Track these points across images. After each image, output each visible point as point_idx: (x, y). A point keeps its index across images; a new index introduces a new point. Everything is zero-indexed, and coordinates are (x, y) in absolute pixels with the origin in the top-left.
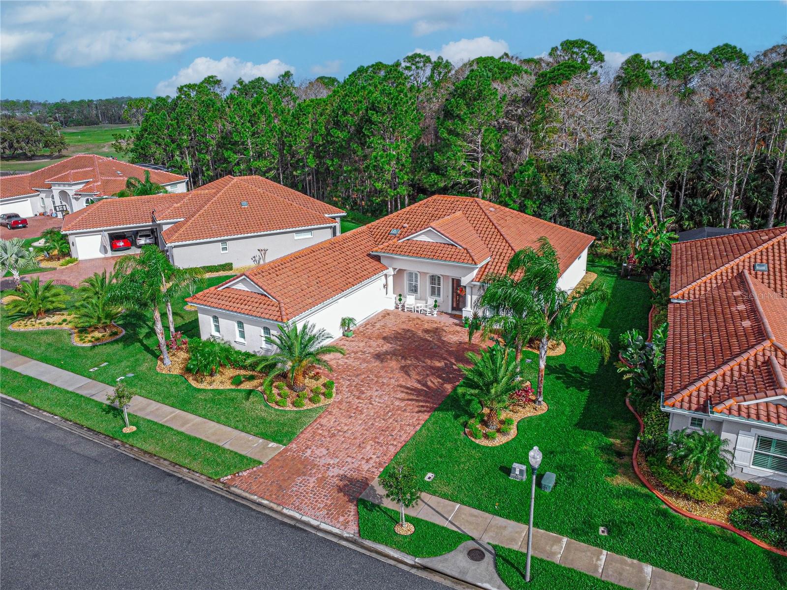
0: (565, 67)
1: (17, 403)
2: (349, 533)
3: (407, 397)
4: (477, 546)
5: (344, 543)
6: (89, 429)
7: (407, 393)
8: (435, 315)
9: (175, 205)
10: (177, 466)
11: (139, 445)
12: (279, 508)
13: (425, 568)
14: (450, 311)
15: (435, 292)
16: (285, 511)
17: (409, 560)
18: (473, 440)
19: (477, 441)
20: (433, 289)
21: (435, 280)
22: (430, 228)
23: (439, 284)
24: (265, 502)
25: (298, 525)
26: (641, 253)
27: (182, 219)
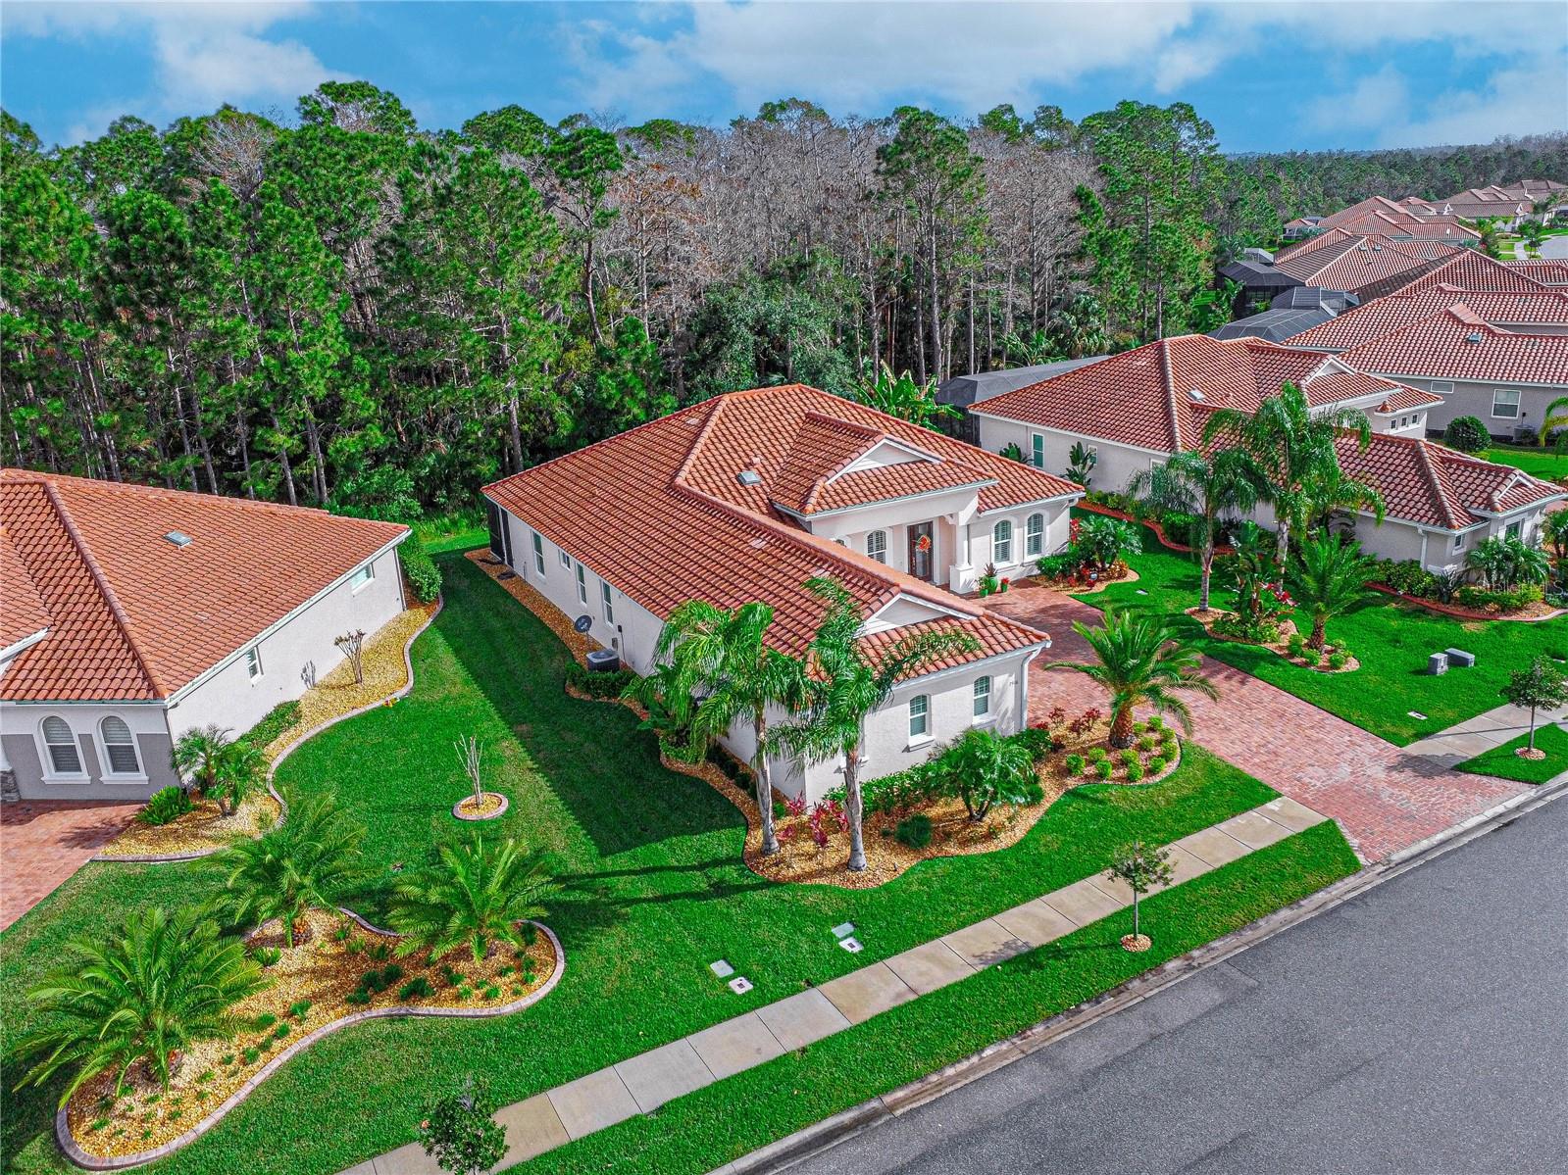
2: (1529, 791)
6: (1093, 1001)
12: (1459, 828)
16: (1466, 826)
18: (1337, 671)
19: (1344, 670)
22: (885, 441)
23: (882, 547)
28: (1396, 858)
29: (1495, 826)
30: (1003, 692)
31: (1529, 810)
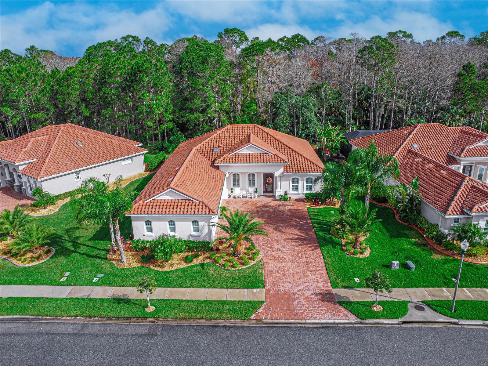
0: (259, 45)
1: (29, 318)
2: (353, 320)
3: (298, 244)
4: (415, 304)
5: (357, 325)
6: (118, 318)
7: (295, 242)
8: (256, 198)
9: (24, 150)
10: (213, 320)
11: (171, 316)
12: (304, 321)
13: (404, 323)
14: (262, 194)
15: (252, 183)
16: (308, 321)
17: (395, 321)
18: (354, 256)
19: (357, 256)
20: (250, 182)
21: (251, 176)
22: (251, 145)
23: (254, 179)
24: (292, 321)
25: (323, 326)
26: (329, 148)
27: (35, 160)
28: (264, 321)
29: (320, 326)
30: (203, 227)
31: (340, 326)
